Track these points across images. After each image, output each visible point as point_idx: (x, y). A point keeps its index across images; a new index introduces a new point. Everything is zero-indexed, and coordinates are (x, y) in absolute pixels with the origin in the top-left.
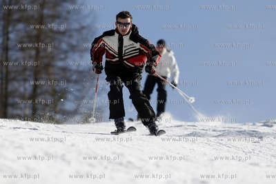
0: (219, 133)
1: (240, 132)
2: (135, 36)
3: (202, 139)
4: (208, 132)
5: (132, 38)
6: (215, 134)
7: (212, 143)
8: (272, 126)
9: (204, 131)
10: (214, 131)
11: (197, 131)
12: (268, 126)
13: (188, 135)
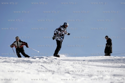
0: (15, 61)
1: (23, 61)
2: (20, 41)
3: (9, 63)
4: (11, 61)
5: (19, 42)
6: (14, 61)
7: (12, 65)
8: (35, 59)
9: (10, 61)
10: (13, 60)
11: (7, 60)
12: (34, 58)
13: (4, 62)
